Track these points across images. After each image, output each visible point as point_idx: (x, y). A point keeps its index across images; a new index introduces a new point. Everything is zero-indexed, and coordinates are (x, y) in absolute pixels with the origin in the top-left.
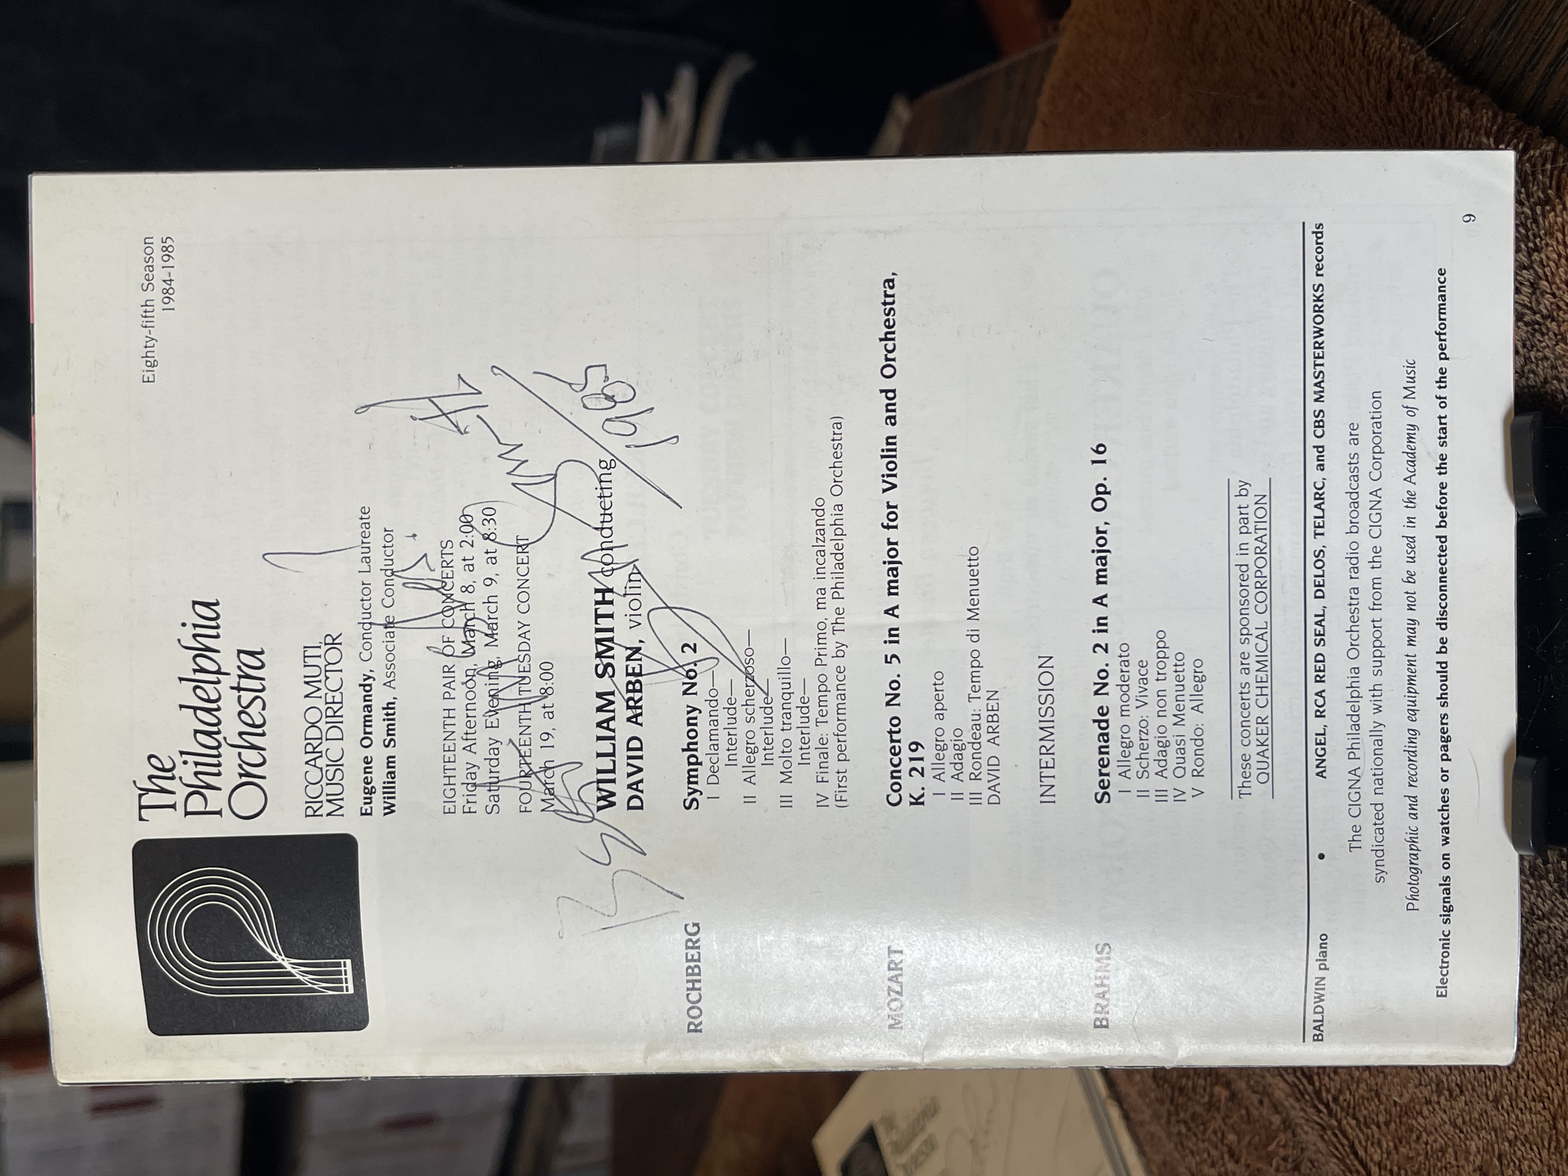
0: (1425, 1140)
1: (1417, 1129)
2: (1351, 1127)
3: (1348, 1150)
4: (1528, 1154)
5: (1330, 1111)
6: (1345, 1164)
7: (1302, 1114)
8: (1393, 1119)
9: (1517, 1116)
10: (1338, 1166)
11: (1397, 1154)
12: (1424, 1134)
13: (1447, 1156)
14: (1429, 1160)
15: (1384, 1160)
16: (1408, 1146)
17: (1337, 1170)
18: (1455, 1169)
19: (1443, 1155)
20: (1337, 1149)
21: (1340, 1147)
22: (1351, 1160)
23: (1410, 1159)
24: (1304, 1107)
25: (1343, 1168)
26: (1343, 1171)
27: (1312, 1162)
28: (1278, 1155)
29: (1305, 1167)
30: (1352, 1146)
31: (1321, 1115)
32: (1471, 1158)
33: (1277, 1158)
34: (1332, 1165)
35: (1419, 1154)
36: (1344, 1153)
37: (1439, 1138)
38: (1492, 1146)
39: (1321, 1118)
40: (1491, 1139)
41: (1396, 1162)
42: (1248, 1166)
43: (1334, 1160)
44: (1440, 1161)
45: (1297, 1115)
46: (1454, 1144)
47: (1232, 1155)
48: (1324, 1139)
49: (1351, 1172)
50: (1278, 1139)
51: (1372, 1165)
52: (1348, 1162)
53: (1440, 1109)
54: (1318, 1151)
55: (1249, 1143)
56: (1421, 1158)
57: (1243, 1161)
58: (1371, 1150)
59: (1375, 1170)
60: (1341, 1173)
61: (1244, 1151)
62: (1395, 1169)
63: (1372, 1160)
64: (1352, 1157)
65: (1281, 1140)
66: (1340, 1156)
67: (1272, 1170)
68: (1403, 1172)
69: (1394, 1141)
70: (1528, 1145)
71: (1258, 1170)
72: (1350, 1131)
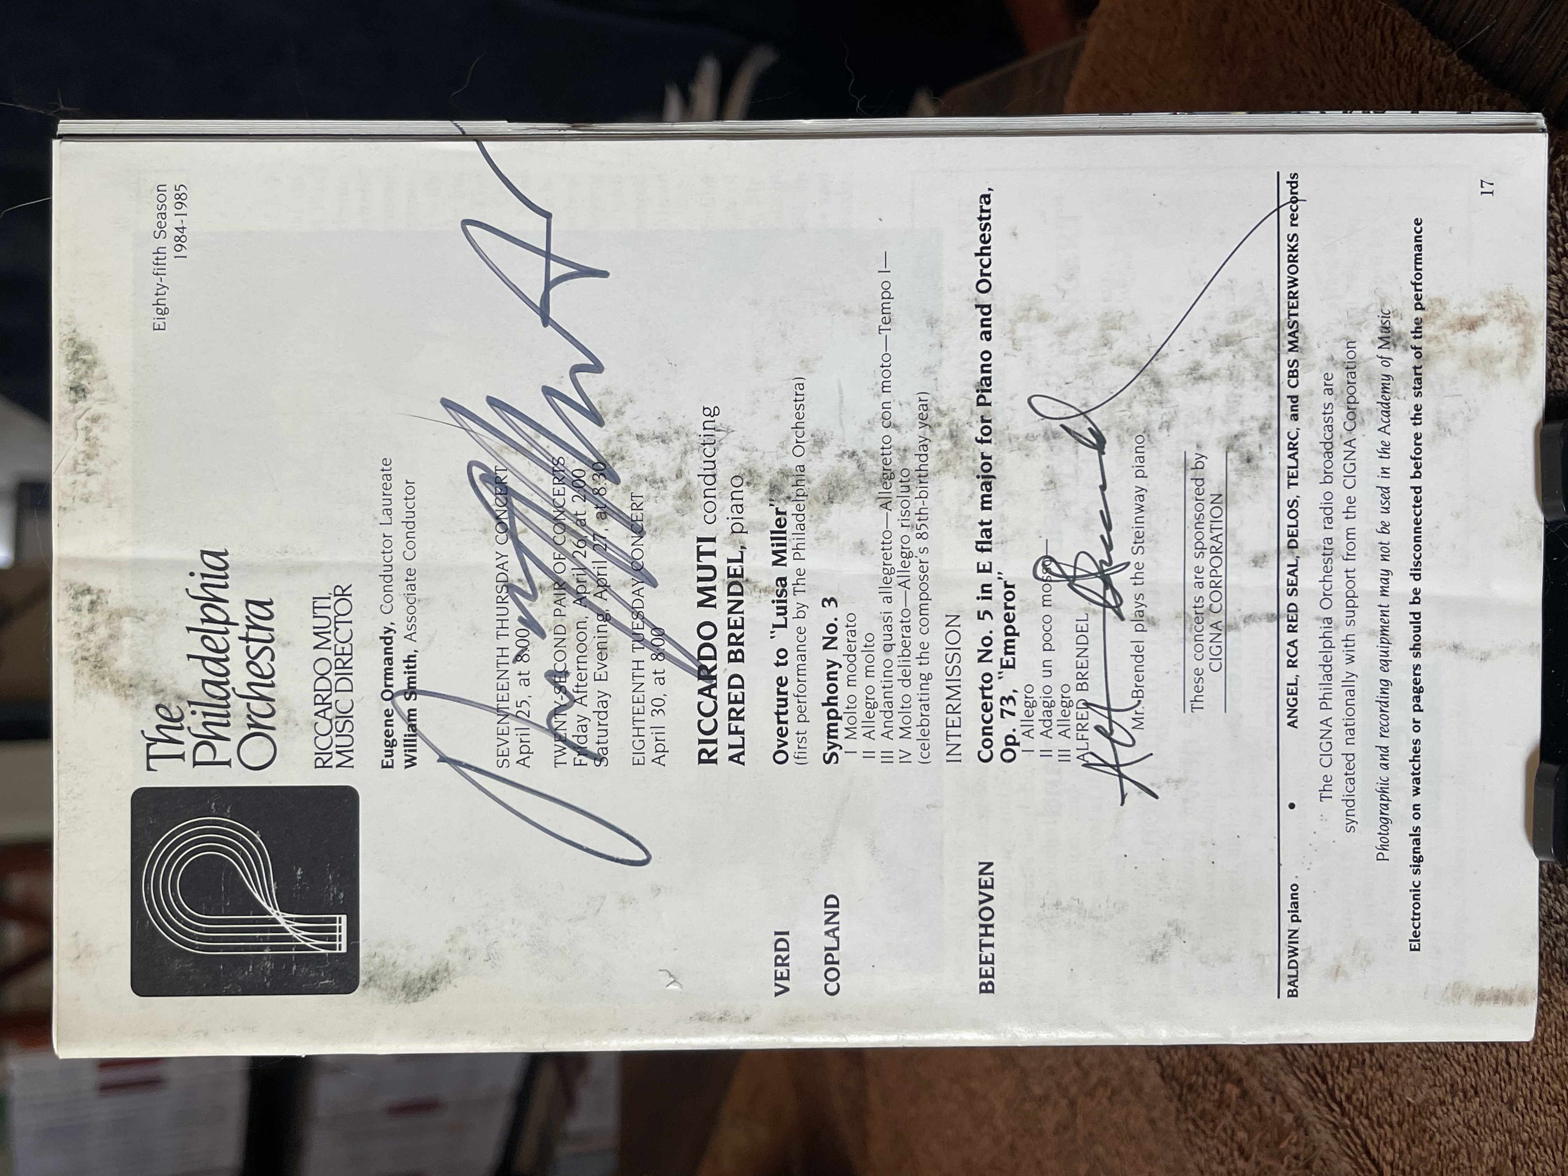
0: (1438, 1140)
1: (1431, 1129)
2: (1365, 1128)
3: (1360, 1149)
4: (1541, 1156)
5: (1344, 1113)
6: (1357, 1163)
7: (1315, 1112)
8: (1406, 1118)
9: (1531, 1118)
10: (1350, 1164)
11: (1410, 1153)
12: (1437, 1135)
13: (1460, 1156)
14: (1442, 1161)
15: (1396, 1160)
16: (1420, 1147)
17: (1349, 1169)
18: (1469, 1169)
19: (1456, 1155)
20: (1349, 1147)
21: (1352, 1147)
22: (1363, 1160)
23: (1422, 1159)
24: (1316, 1104)
25: (1355, 1167)
26: (1356, 1171)
27: (1323, 1160)
28: (1289, 1153)
29: (1317, 1165)
30: (1365, 1146)
31: (1334, 1114)
32: (1485, 1160)
33: (1288, 1156)
34: (1344, 1164)
35: (1431, 1155)
36: (1356, 1152)
37: (1453, 1140)
38: (1506, 1148)
39: (1335, 1117)
40: (1505, 1141)
41: (1408, 1162)
42: (1258, 1163)
43: (1347, 1159)
44: (1454, 1162)
45: (1310, 1114)
46: (1467, 1144)
47: (1241, 1151)
48: (1336, 1138)
49: (1363, 1171)
50: (1289, 1138)
51: (1384, 1164)
52: (1360, 1160)
53: (1455, 1110)
54: (1330, 1149)
55: (1260, 1141)
56: (1434, 1159)
57: (1253, 1157)
58: (1383, 1149)
59: (1387, 1169)
60: (1353, 1172)
61: (1255, 1148)
62: (1408, 1169)
63: (1384, 1158)
64: (1364, 1156)
65: (1292, 1138)
66: (1352, 1155)
67: (1283, 1168)
68: (1415, 1172)
69: (1407, 1141)
70: (1542, 1147)
71: (1270, 1167)
72: (1362, 1129)
